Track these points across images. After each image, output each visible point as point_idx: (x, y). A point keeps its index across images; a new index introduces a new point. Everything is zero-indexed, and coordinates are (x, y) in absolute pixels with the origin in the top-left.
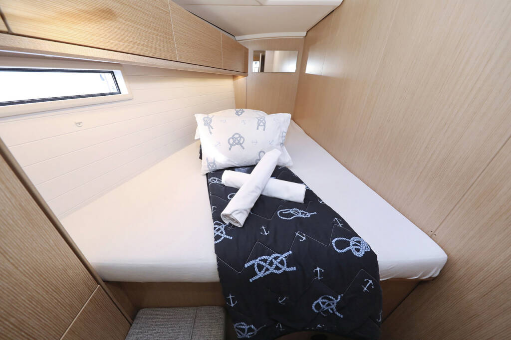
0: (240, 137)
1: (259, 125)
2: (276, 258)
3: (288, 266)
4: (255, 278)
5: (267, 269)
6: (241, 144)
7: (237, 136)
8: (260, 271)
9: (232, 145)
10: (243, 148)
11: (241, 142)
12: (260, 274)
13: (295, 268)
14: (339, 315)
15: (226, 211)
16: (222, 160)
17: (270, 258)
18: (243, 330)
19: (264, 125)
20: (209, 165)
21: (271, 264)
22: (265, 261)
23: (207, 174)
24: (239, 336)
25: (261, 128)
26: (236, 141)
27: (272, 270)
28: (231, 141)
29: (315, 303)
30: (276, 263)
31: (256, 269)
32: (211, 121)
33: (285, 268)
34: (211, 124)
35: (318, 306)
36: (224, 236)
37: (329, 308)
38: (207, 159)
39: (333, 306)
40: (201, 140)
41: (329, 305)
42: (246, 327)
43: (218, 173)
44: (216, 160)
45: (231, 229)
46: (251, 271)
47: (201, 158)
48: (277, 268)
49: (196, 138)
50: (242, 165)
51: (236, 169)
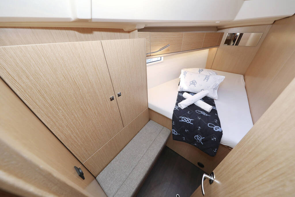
0: (195, 82)
1: (205, 79)
2: (188, 119)
3: (191, 122)
4: (181, 121)
5: (185, 120)
6: (195, 85)
7: (194, 81)
8: (183, 120)
9: (191, 84)
10: (195, 86)
11: (195, 84)
12: (183, 121)
13: (193, 124)
14: (202, 143)
15: (180, 103)
16: (186, 88)
17: (186, 118)
18: (174, 132)
19: (208, 79)
20: (181, 88)
21: (186, 120)
22: (185, 118)
23: (179, 92)
24: (173, 133)
25: (206, 80)
26: (193, 83)
27: (186, 121)
28: (191, 83)
29: (196, 136)
30: (188, 120)
31: (182, 119)
32: (186, 73)
33: (190, 122)
34: (186, 75)
35: (196, 137)
36: (177, 109)
37: (199, 140)
38: (181, 87)
39: (201, 140)
40: (181, 79)
41: (200, 139)
42: (175, 131)
43: (183, 92)
44: (184, 88)
45: (179, 108)
46: (181, 119)
47: (179, 85)
48: (187, 121)
49: (179, 78)
50: (193, 92)
51: (190, 93)
